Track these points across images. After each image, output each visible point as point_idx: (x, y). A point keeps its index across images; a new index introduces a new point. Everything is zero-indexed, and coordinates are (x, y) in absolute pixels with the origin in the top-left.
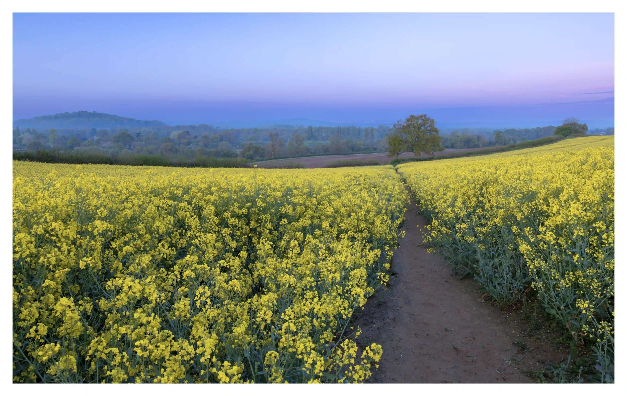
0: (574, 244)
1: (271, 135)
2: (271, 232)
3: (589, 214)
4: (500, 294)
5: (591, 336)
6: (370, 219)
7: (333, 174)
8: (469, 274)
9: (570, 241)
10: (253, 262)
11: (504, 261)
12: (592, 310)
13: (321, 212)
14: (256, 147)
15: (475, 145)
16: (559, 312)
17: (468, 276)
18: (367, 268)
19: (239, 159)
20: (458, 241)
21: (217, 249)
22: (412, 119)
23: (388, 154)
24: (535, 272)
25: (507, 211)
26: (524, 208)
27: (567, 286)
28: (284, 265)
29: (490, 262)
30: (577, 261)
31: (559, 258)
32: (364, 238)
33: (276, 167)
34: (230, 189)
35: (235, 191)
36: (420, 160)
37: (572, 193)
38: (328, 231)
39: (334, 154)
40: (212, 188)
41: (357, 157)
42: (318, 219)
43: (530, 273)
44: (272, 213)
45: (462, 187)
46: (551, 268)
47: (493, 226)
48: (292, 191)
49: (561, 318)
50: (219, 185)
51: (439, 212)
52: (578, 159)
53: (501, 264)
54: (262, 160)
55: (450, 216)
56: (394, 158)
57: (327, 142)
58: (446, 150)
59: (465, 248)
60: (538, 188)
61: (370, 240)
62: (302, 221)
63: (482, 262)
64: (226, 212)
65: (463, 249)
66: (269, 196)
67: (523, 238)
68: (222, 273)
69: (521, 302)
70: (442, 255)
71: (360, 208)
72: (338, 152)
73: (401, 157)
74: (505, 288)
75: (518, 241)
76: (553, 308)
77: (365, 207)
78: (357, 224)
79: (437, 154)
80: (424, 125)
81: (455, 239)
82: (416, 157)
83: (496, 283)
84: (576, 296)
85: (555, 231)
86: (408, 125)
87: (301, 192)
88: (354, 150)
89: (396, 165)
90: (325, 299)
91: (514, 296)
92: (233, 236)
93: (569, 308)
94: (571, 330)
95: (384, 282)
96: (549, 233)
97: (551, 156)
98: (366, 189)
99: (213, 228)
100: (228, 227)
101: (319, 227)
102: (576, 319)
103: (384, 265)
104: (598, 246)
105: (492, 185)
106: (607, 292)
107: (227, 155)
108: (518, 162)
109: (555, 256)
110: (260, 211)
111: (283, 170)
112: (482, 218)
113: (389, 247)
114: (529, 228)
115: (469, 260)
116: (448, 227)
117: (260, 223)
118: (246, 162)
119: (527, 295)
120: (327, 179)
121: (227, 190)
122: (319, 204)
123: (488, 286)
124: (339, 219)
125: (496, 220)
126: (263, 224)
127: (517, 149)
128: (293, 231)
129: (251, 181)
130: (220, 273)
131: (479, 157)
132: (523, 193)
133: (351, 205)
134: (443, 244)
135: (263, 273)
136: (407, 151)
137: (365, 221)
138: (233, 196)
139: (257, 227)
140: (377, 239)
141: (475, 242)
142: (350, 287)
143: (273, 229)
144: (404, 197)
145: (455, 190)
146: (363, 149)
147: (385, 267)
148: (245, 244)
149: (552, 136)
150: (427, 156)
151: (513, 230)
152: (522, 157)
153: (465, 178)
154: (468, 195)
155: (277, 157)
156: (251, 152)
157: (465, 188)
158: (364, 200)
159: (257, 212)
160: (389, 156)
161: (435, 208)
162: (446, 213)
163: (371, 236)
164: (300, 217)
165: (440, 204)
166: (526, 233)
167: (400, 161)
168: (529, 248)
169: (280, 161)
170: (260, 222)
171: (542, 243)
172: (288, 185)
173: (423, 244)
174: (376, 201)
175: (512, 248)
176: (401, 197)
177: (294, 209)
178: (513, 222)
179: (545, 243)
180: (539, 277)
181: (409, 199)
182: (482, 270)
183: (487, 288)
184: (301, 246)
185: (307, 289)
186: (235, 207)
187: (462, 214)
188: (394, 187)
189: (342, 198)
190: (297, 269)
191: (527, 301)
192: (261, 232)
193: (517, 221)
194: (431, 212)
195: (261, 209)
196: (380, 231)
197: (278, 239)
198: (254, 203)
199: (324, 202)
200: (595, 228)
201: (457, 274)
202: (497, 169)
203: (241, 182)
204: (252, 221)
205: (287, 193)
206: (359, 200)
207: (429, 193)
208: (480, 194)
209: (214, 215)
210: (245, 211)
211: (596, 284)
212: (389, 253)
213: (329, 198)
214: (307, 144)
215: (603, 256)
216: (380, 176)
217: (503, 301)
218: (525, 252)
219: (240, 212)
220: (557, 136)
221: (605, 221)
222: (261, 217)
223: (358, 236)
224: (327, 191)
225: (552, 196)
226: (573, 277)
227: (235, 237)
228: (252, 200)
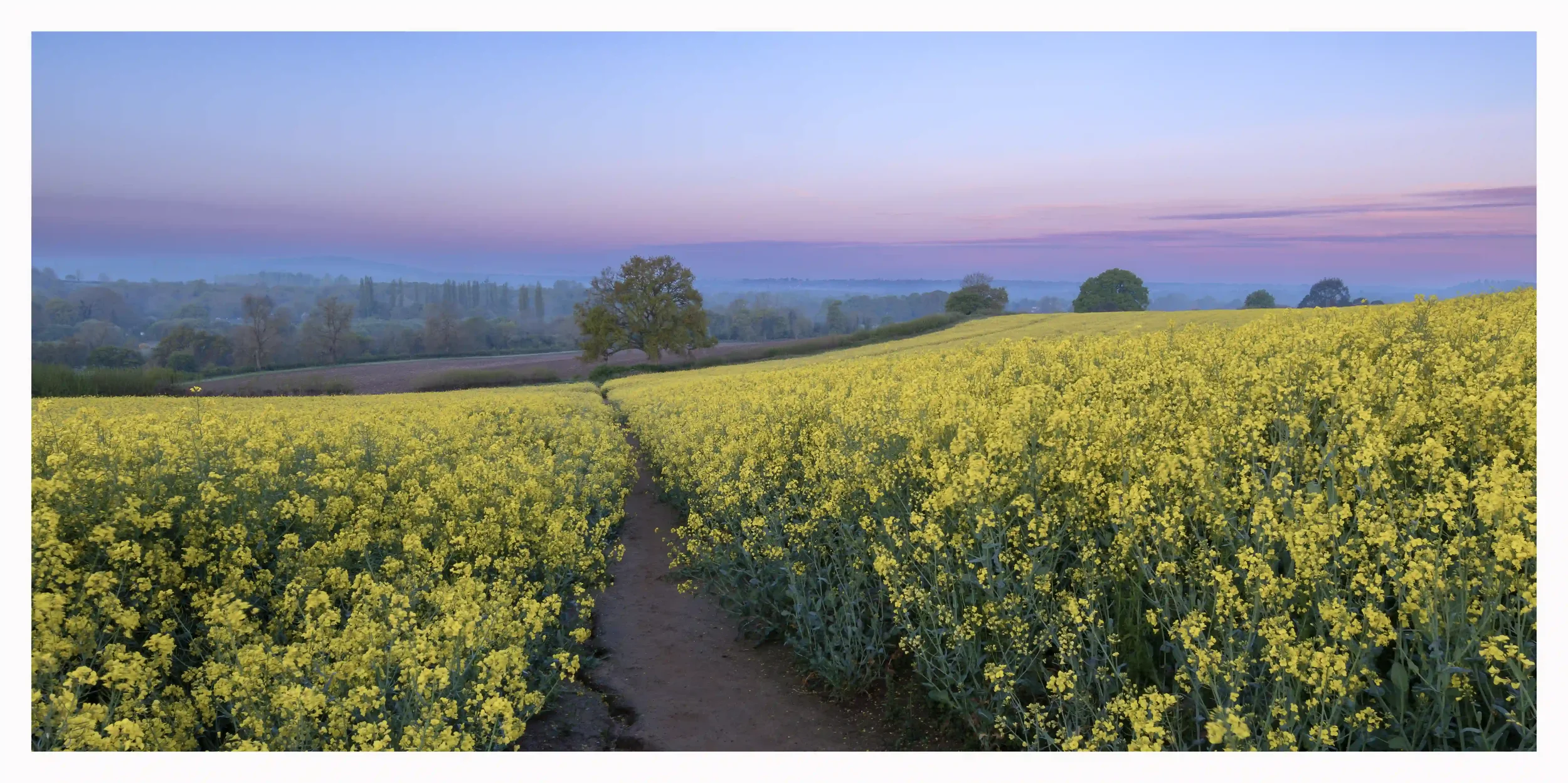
0: (978, 546)
1: (249, 301)
2: (250, 573)
3: (1004, 479)
4: (840, 671)
5: (1011, 737)
6: (535, 520)
7: (436, 409)
8: (774, 633)
9: (971, 541)
10: (198, 662)
11: (847, 597)
12: (1012, 682)
13: (400, 510)
14: (202, 336)
15: (785, 333)
16: (954, 695)
17: (773, 639)
18: (528, 647)
19: (149, 371)
20: (748, 559)
21: (75, 637)
22: (637, 266)
23: (580, 353)
24: (907, 615)
25: (850, 482)
26: (884, 474)
27: (968, 637)
28: (287, 662)
29: (816, 600)
30: (985, 583)
31: (951, 578)
32: (518, 571)
33: (269, 393)
34: (111, 459)
35: (130, 463)
36: (661, 369)
37: (973, 436)
38: (421, 559)
39: (439, 356)
40: (49, 458)
41: (499, 363)
42: (392, 528)
43: (896, 618)
44: (253, 520)
45: (756, 430)
46: (935, 602)
47: (822, 518)
48: (314, 457)
49: (959, 707)
50: (77, 446)
51: (705, 494)
52: (987, 362)
53: (839, 605)
54: (224, 373)
55: (728, 500)
56: (598, 364)
57: (418, 324)
58: (722, 345)
59: (765, 573)
60: (909, 427)
61: (536, 574)
62: (345, 537)
63: (799, 604)
64: (98, 527)
65: (758, 578)
66: (240, 472)
67: (884, 542)
68: (86, 705)
69: (880, 683)
70: (713, 594)
71: (508, 492)
72: (449, 348)
73: (612, 361)
74: (849, 657)
75: (872, 549)
76: (942, 687)
77: (520, 489)
78: (501, 534)
79: (703, 353)
80: (668, 280)
81: (741, 555)
82: (650, 363)
83: (830, 646)
84: (985, 657)
85: (943, 521)
86: (629, 284)
87: (341, 458)
88: (494, 343)
89: (602, 382)
90: (411, 739)
91: (868, 670)
92: (125, 595)
93: (973, 685)
94: (979, 730)
95: (570, 674)
96: (931, 526)
97: (936, 357)
98: (527, 444)
99: (56, 577)
100: (109, 568)
101: (397, 550)
102: (986, 705)
103: (571, 633)
104: (1021, 547)
105: (820, 425)
106: (1039, 642)
107: (108, 359)
108: (874, 372)
109: (944, 576)
110: (215, 517)
111: (292, 399)
112: (798, 501)
113: (582, 587)
114: (892, 518)
115: (773, 600)
116: (726, 527)
117: (217, 552)
118: (172, 380)
119: (893, 667)
120: (418, 422)
121: (103, 461)
122: (395, 488)
123: (815, 656)
124: (450, 525)
125: (828, 505)
126: (224, 552)
127: (874, 342)
128: (320, 566)
129: (181, 434)
130: (80, 706)
131: (796, 360)
132: (880, 441)
133: (484, 486)
134: (715, 568)
135: (223, 689)
136: (629, 346)
137: (521, 528)
138: (121, 478)
139: (208, 562)
140: (556, 569)
141: (784, 558)
142: (480, 697)
143: (255, 564)
144: (621, 460)
145: (741, 441)
146: (515, 343)
147: (574, 637)
148: (167, 614)
149: (941, 313)
150: (675, 359)
151: (863, 525)
152: (883, 360)
153: (759, 411)
154: (769, 451)
155: (273, 363)
156: (189, 351)
157: (762, 435)
158: (518, 472)
159: (205, 519)
160: (585, 360)
161: (697, 484)
162: (719, 494)
163: (540, 564)
164: (337, 529)
165: (707, 476)
166: (888, 529)
167: (611, 372)
168: (893, 561)
169: (282, 375)
170: (214, 546)
171: (919, 549)
172: (302, 439)
173: (671, 574)
174: (548, 473)
175: (861, 565)
176: (614, 461)
177: (321, 507)
178: (862, 507)
179: (924, 548)
180: (915, 625)
181: (635, 465)
182: (801, 620)
183: (812, 661)
184: (343, 604)
185: (360, 719)
186: (131, 510)
187: (755, 496)
188: (597, 436)
189: (460, 469)
190: (332, 668)
191: (895, 678)
192: (222, 575)
193: (871, 503)
194: (687, 495)
195: (217, 510)
196: (561, 549)
197: (274, 593)
198: (193, 497)
199: (409, 482)
200: (1015, 510)
201: (747, 636)
202: (829, 387)
203: (149, 435)
204: (187, 546)
205: (299, 463)
206: (504, 471)
207: (680, 448)
208: (795, 446)
209: (58, 537)
210: (164, 519)
211: (1020, 627)
212: (584, 603)
213: (423, 472)
214: (359, 326)
215: (1031, 565)
216: (560, 411)
217: (845, 686)
218: (885, 573)
219: (149, 523)
220: (951, 314)
221: (1034, 493)
222: (217, 533)
223: (505, 566)
224: (417, 452)
225: (936, 445)
226: (979, 618)
227: (133, 597)
228: (186, 486)
